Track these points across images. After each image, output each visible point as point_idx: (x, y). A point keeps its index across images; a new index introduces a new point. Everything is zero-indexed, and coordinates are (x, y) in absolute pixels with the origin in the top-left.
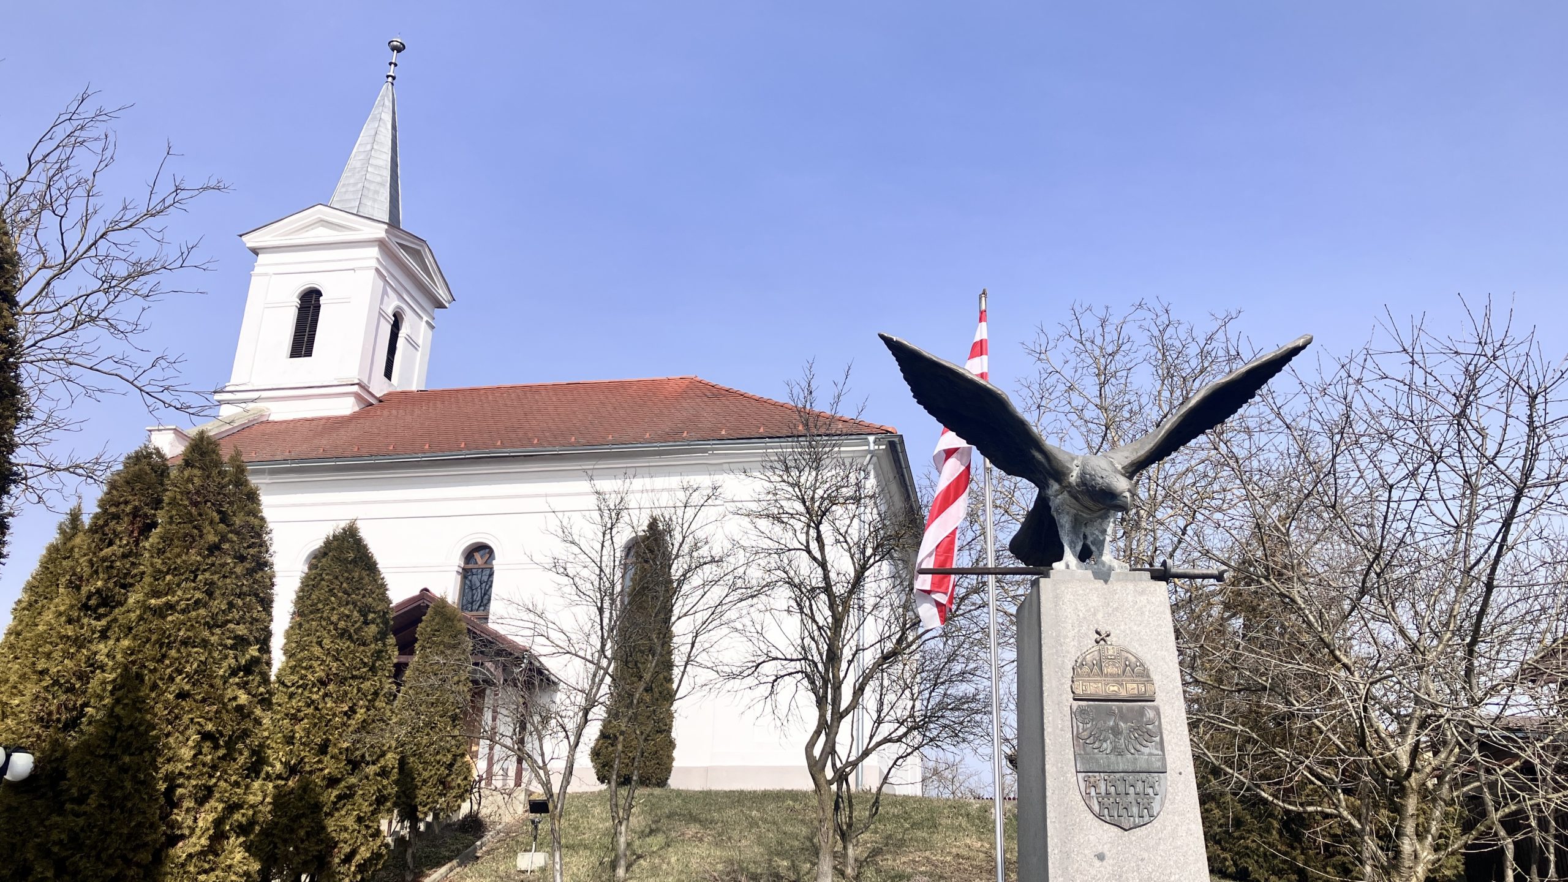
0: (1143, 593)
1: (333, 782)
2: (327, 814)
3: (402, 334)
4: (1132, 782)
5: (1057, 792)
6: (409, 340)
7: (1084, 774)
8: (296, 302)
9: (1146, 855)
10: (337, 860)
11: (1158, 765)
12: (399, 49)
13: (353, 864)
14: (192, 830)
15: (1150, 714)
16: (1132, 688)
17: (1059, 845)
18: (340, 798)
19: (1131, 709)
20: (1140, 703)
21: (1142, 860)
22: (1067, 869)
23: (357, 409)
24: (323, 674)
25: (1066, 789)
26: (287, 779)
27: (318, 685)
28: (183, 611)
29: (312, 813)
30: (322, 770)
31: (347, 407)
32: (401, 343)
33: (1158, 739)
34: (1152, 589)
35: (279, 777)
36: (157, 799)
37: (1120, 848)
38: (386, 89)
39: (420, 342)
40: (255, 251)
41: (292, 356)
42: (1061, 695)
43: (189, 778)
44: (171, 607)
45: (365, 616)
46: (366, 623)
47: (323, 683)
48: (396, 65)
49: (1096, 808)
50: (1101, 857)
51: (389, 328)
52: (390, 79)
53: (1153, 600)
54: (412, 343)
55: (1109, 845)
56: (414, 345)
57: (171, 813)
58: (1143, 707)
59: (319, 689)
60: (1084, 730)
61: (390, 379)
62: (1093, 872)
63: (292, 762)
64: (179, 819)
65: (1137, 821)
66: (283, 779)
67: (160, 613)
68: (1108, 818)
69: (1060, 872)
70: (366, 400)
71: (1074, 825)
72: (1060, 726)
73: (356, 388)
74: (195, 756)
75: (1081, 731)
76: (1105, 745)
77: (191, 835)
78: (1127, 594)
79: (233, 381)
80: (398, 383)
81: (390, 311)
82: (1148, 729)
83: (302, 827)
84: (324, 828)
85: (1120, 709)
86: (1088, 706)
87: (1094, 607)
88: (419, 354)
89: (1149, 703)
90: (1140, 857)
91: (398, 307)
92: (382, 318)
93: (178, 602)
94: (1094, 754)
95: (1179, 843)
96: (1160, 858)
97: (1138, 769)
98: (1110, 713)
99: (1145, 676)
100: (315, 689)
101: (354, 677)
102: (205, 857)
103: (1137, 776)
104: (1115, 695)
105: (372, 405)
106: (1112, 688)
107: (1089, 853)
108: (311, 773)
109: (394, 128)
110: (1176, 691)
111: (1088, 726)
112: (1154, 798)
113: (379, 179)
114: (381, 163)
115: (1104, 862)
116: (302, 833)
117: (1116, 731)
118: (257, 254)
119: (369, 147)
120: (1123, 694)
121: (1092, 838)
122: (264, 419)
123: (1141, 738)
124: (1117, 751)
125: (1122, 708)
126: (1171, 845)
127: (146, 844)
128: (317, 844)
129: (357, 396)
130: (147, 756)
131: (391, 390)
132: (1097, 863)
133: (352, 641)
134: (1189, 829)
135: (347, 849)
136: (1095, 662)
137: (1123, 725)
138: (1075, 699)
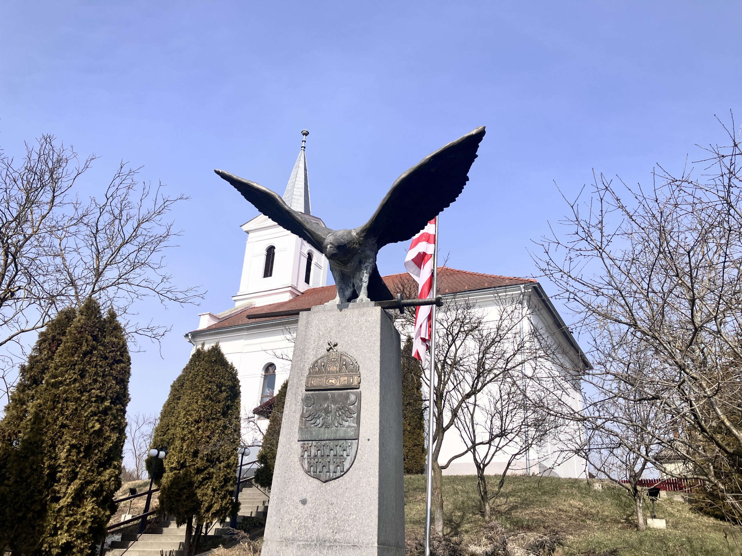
0: (363, 315)
1: (199, 471)
2: (196, 488)
3: (313, 262)
4: (332, 447)
5: (283, 456)
6: (317, 265)
7: (302, 442)
8: (265, 253)
9: (334, 501)
10: (203, 511)
11: (351, 433)
12: (306, 134)
13: (211, 513)
14: (65, 494)
15: (353, 398)
16: (343, 381)
17: (278, 493)
18: (204, 479)
19: (341, 395)
20: (347, 391)
21: (332, 504)
22: (280, 511)
23: (291, 298)
24: (197, 418)
25: (289, 453)
26: (180, 470)
27: (195, 423)
28: (67, 385)
29: (189, 487)
30: (194, 465)
31: (286, 297)
32: (313, 266)
33: (355, 415)
34: (370, 312)
35: (175, 469)
36: (43, 478)
37: (318, 496)
38: (301, 154)
39: (322, 265)
40: (247, 232)
41: (264, 277)
42: (298, 388)
43: (64, 467)
44: (61, 383)
45: (220, 388)
46: (221, 392)
47: (197, 422)
48: (305, 142)
49: (306, 466)
50: (304, 502)
51: (306, 260)
52: (303, 148)
53: (370, 319)
54: (318, 266)
55: (311, 493)
56: (320, 267)
57: (53, 485)
58: (348, 393)
59: (195, 425)
60: (307, 411)
61: (308, 284)
62: (297, 512)
63: (181, 462)
64: (57, 488)
65: (331, 475)
66: (177, 470)
67: (55, 385)
68: (312, 473)
69: (274, 513)
70: (296, 294)
71: (290, 479)
72: (293, 409)
73: (290, 289)
74: (67, 456)
75: (305, 412)
76: (318, 421)
77: (64, 497)
78: (353, 317)
79: (240, 291)
80: (312, 284)
81: (306, 252)
82: (350, 409)
83: (184, 494)
84: (195, 494)
85: (333, 396)
86: (312, 394)
87: (330, 327)
88: (322, 271)
89: (355, 390)
90: (331, 502)
91: (310, 250)
92: (302, 256)
93: (65, 380)
94: (311, 428)
95: (360, 491)
96: (344, 503)
97: (338, 438)
98: (326, 398)
99: (355, 370)
100: (193, 425)
101: (213, 419)
102: (70, 508)
103: (336, 443)
104: (332, 385)
105: (298, 295)
106: (330, 381)
107: (297, 499)
108: (189, 466)
109: (305, 169)
110: (375, 381)
111: (310, 408)
112: (345, 459)
113: (299, 194)
114: (300, 186)
115: (306, 506)
116: (184, 497)
117: (327, 411)
118: (248, 233)
119: (294, 180)
120: (338, 385)
121: (300, 488)
122: (253, 307)
123: (344, 415)
124: (326, 425)
125: (335, 394)
126: (354, 493)
127: (36, 501)
128: (192, 502)
129: (291, 292)
130: (40, 457)
131: (309, 288)
132: (301, 506)
133: (212, 401)
134: (369, 481)
135: (207, 505)
136: (323, 364)
137: (333, 406)
138: (306, 390)
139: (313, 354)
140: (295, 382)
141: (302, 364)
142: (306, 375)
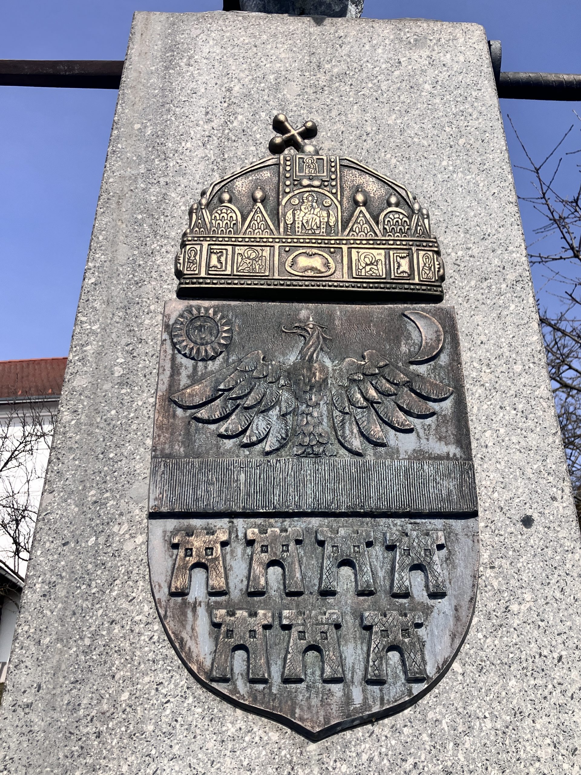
7: (171, 524)
11: (436, 488)
15: (421, 332)
16: (364, 263)
19: (363, 319)
20: (387, 306)
33: (447, 406)
49: (203, 648)
53: (446, 59)
58: (398, 314)
60: (194, 379)
65: (355, 699)
68: (242, 687)
75: (184, 380)
76: (259, 426)
82: (417, 377)
86: (212, 312)
87: (276, 72)
94: (219, 454)
97: (372, 504)
103: (364, 528)
104: (311, 279)
106: (303, 262)
111: (212, 366)
112: (427, 610)
117: (303, 384)
120: (342, 278)
124: (303, 445)
136: (259, 194)
137: (328, 363)
138: (182, 294)
139: (205, 158)
140: (122, 258)
141: (154, 190)
142: (176, 234)
